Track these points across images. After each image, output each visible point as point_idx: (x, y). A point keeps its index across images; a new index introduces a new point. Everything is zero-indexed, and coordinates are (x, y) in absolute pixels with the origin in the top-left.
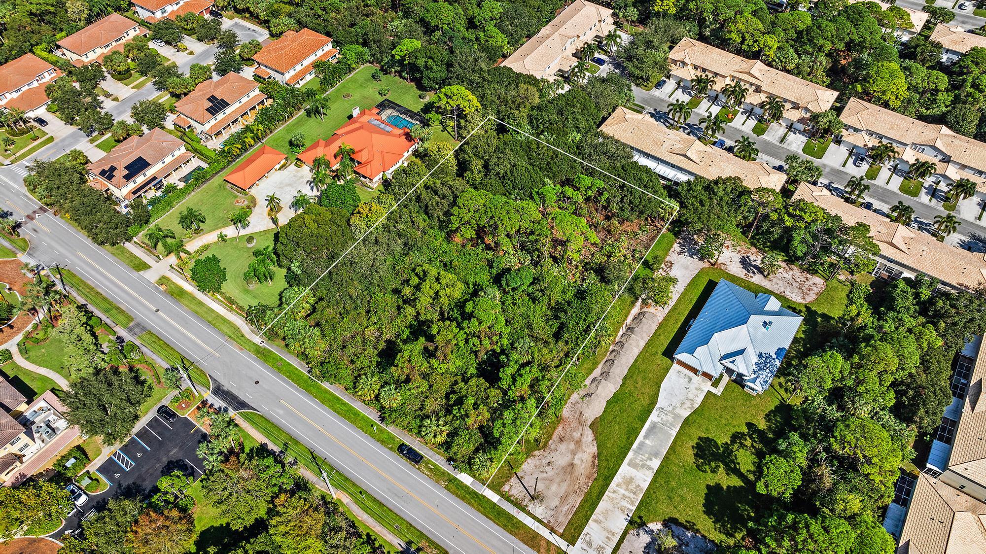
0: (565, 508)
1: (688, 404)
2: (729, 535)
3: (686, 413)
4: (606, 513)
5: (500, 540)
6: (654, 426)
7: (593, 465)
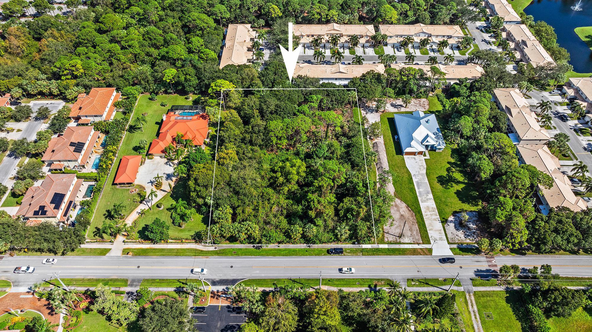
0: (415, 233)
1: (422, 168)
2: (477, 205)
3: (425, 172)
4: (431, 224)
5: (403, 260)
6: (418, 183)
7: (410, 211)
